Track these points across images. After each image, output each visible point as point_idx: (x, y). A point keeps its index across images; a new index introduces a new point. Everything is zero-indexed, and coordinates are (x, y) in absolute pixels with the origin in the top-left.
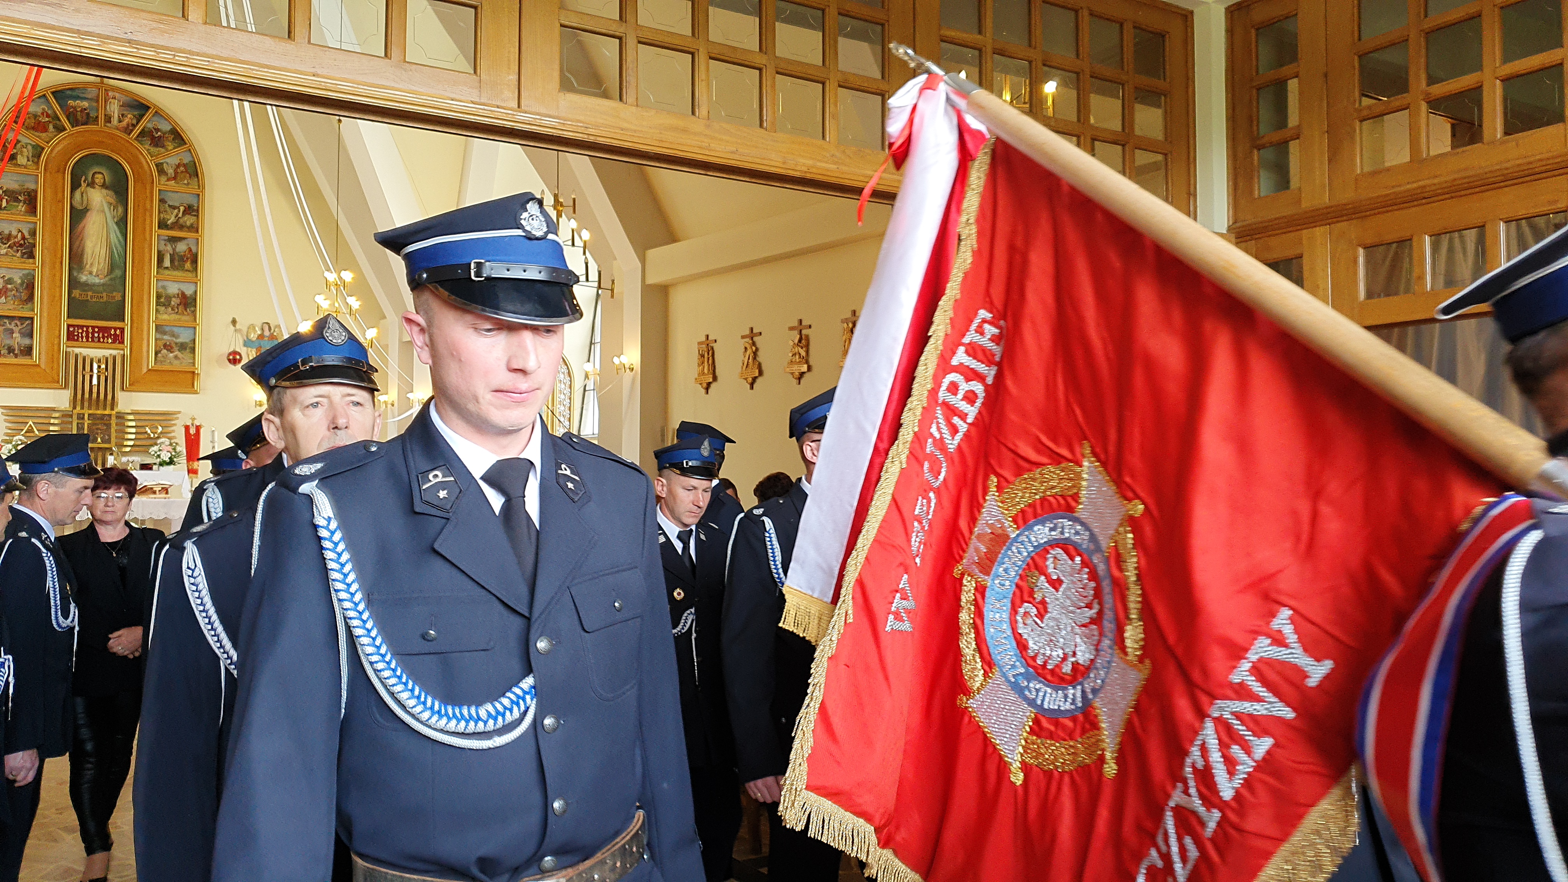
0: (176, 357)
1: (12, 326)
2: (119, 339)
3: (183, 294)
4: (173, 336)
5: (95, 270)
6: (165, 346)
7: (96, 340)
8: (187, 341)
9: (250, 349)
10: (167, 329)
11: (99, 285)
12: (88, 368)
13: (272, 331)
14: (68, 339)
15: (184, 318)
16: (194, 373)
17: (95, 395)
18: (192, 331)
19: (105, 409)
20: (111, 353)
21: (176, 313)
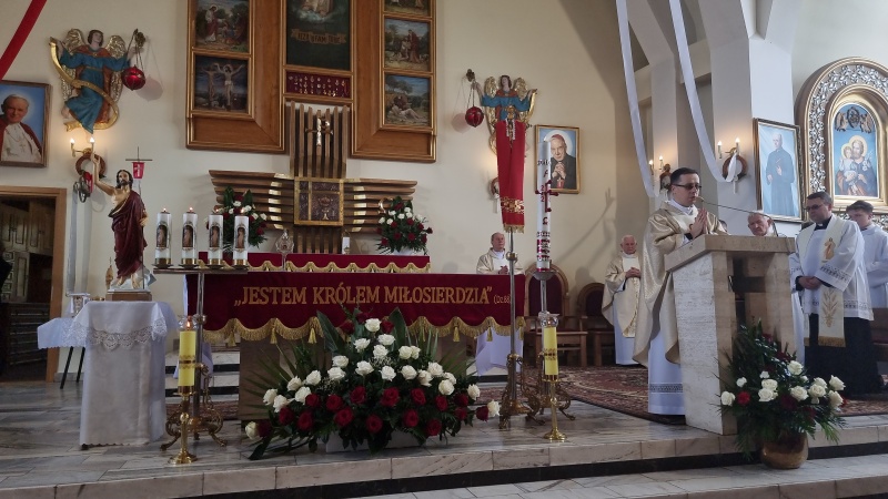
0: (409, 115)
1: (223, 71)
2: (344, 92)
3: (414, 36)
4: (405, 88)
5: (315, 5)
6: (396, 100)
7: (318, 92)
8: (421, 95)
9: (489, 107)
10: (398, 79)
11: (320, 23)
12: (310, 126)
13: (512, 87)
14: (288, 90)
15: (416, 67)
16: (429, 134)
17: (319, 160)
18: (425, 83)
19: (331, 177)
20: (336, 109)
21: (408, 60)
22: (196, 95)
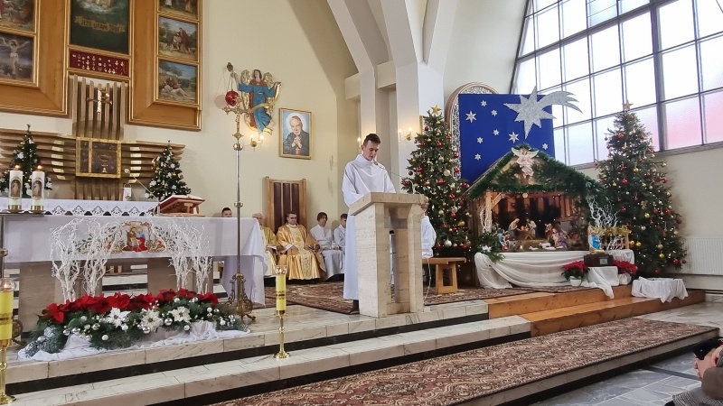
0: (179, 93)
2: (123, 71)
3: (184, 33)
4: (176, 73)
6: (168, 81)
7: (100, 69)
8: (189, 78)
9: (244, 92)
10: (170, 65)
11: (102, 14)
12: (91, 96)
14: (71, 66)
15: (186, 57)
16: (196, 109)
17: (99, 124)
18: (193, 69)
19: (109, 138)
20: (115, 84)
21: (178, 51)
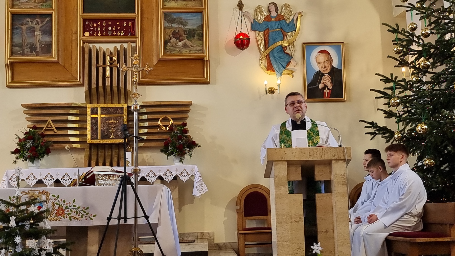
0: (185, 45)
1: (33, 25)
2: (130, 31)
4: (181, 23)
6: (174, 34)
7: (109, 33)
8: (195, 27)
9: (258, 32)
10: (175, 16)
12: (101, 62)
13: (279, 13)
14: (84, 34)
15: (191, 4)
16: (202, 60)
17: (108, 89)
18: (198, 17)
19: (119, 102)
20: (122, 46)
22: (12, 45)
